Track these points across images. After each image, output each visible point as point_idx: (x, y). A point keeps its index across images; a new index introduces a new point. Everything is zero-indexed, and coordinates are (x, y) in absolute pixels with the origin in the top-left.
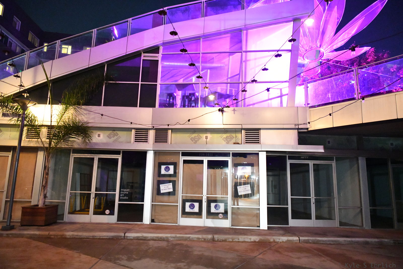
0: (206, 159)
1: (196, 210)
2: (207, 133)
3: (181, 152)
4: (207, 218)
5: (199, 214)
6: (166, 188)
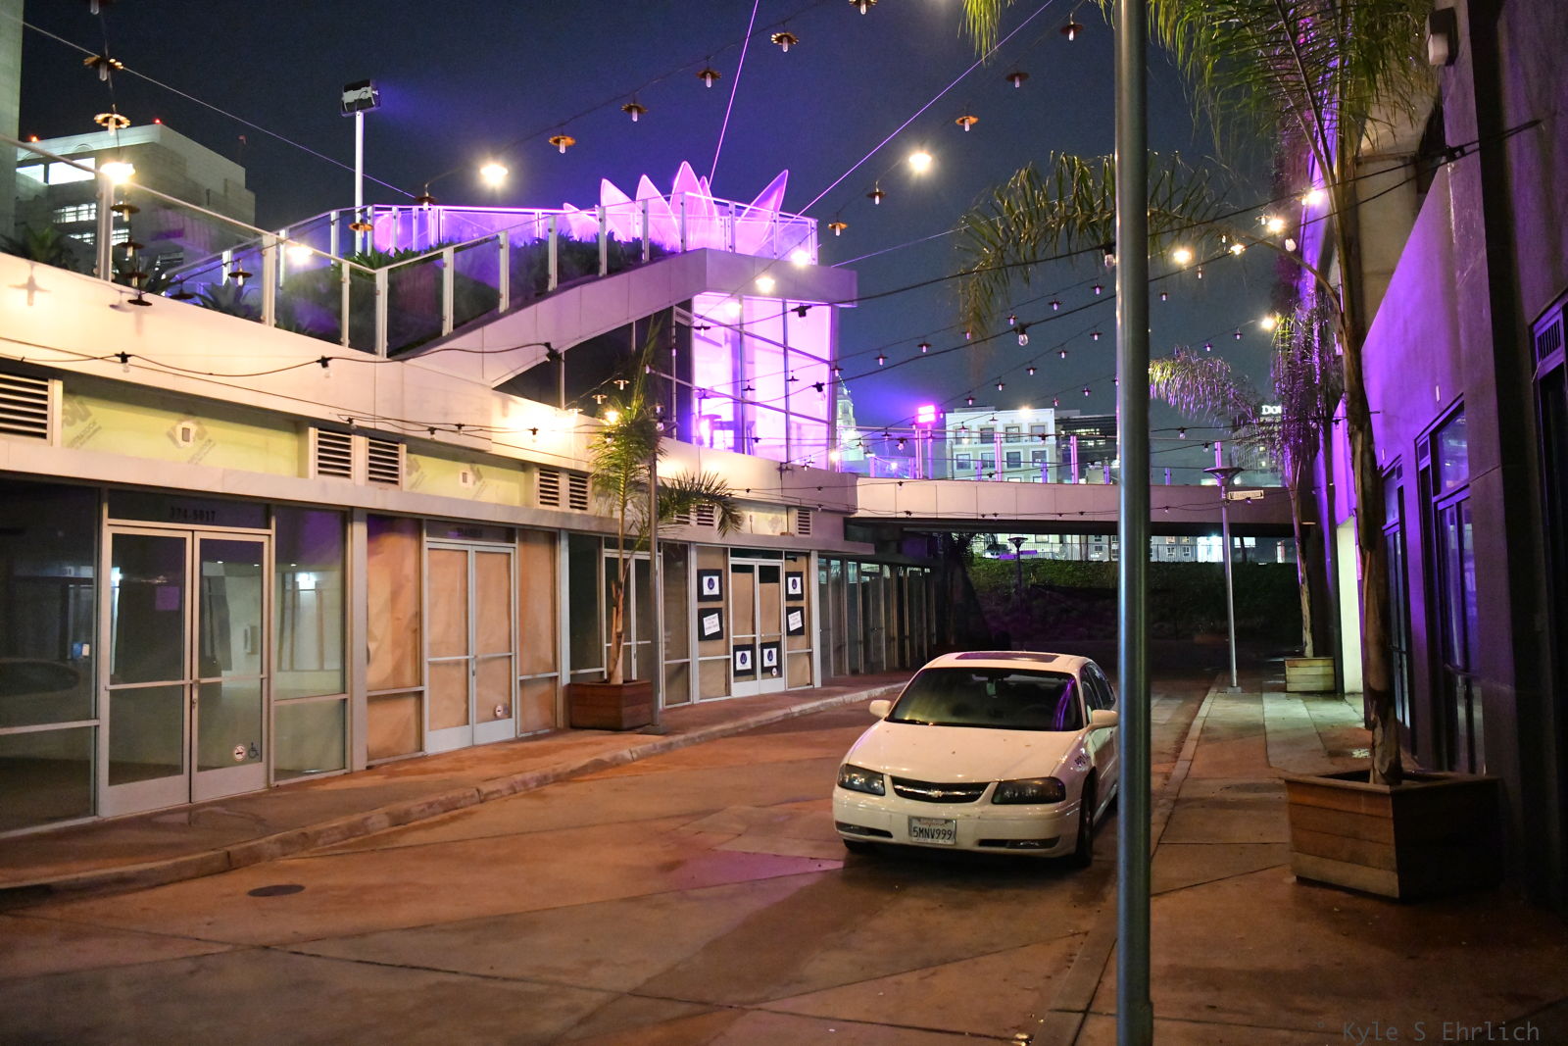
0: (757, 562)
1: (748, 665)
2: (753, 509)
3: (729, 547)
4: (763, 678)
5: (750, 673)
6: (711, 625)
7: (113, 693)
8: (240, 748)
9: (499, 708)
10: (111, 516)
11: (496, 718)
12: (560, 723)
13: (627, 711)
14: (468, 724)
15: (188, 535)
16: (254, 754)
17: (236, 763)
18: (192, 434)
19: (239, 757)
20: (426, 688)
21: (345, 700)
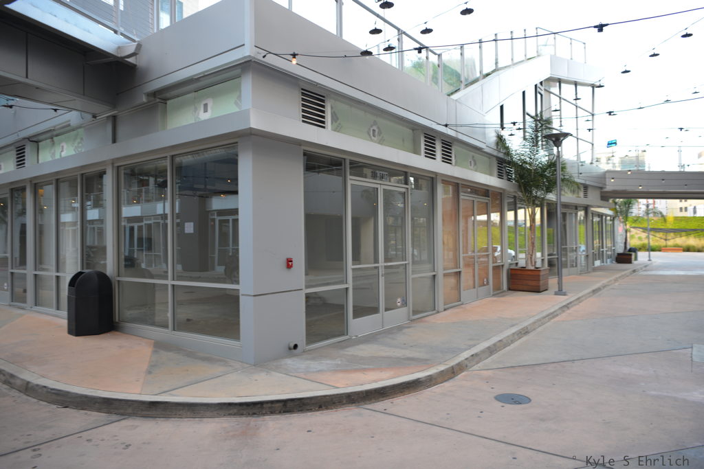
7: (353, 269)
8: (399, 300)
9: (485, 280)
10: (351, 175)
11: (484, 285)
12: (505, 287)
13: (541, 282)
14: (474, 287)
15: (378, 186)
16: (405, 303)
17: (397, 307)
18: (376, 133)
19: (399, 304)
20: (462, 269)
21: (434, 276)
